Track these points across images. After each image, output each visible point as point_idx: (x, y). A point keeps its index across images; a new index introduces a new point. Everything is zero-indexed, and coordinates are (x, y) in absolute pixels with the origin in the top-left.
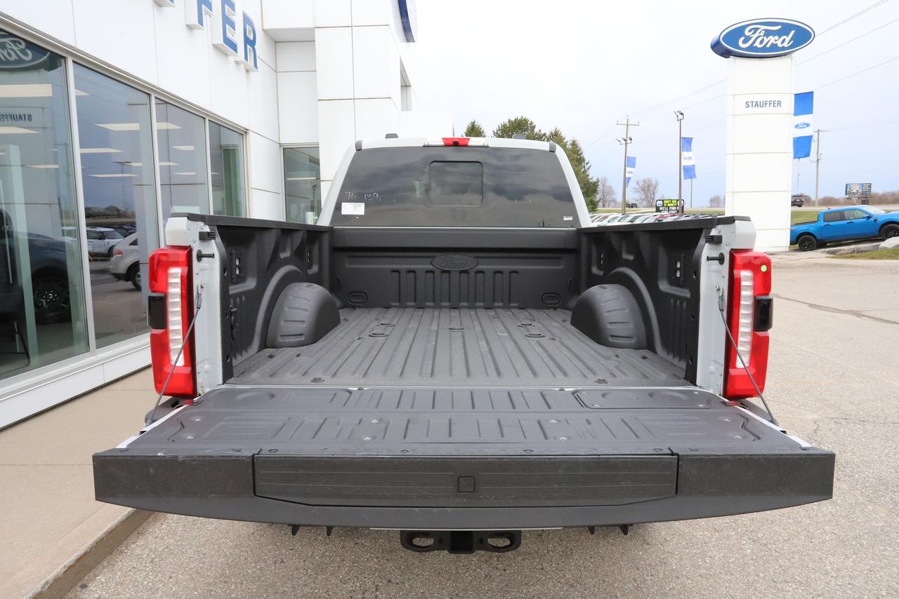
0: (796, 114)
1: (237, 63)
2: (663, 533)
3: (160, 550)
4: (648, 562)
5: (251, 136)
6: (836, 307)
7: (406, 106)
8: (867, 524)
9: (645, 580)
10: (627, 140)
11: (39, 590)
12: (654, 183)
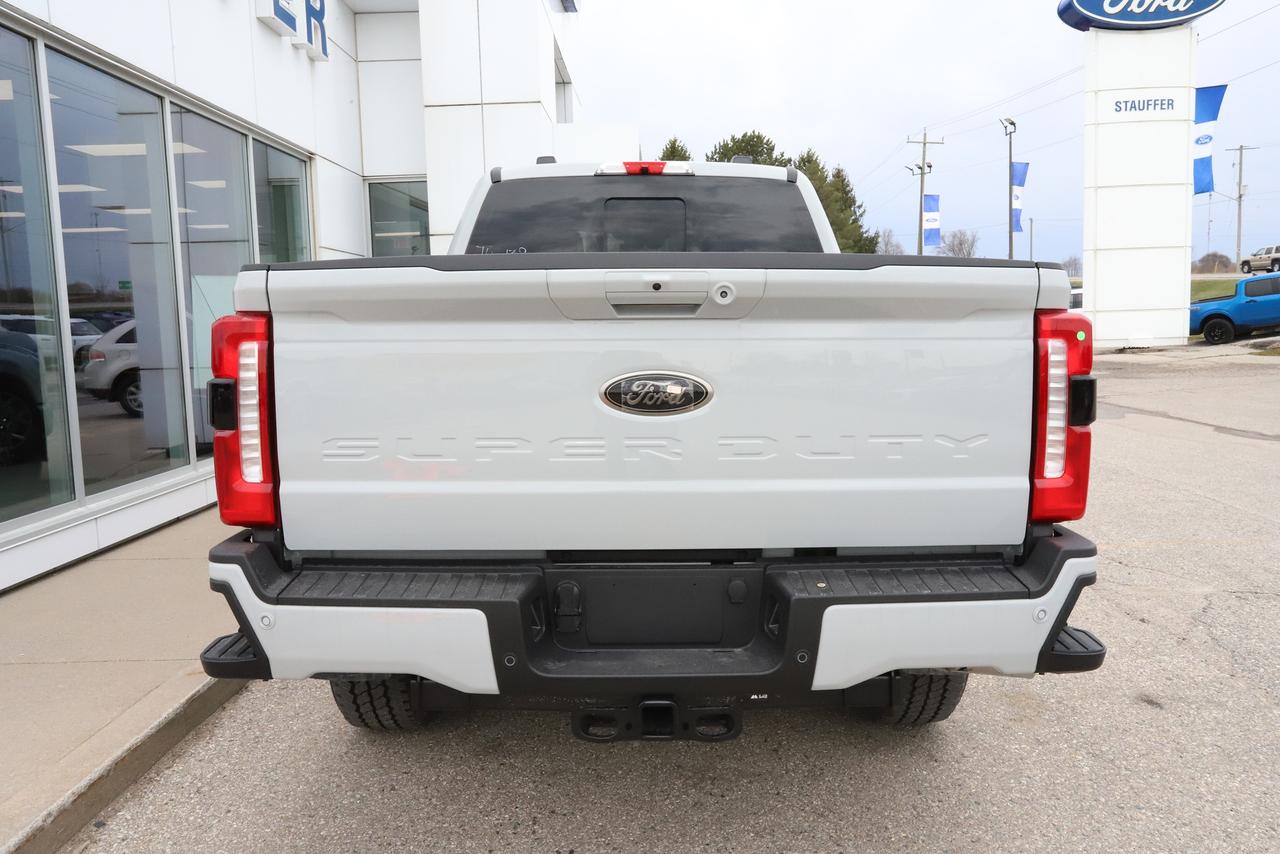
0: (1198, 121)
1: (296, 47)
2: (960, 746)
3: (208, 776)
4: (934, 784)
5: (319, 163)
6: (1259, 430)
7: (564, 114)
8: (1269, 734)
9: (930, 807)
10: (924, 169)
11: (40, 823)
12: (970, 238)
